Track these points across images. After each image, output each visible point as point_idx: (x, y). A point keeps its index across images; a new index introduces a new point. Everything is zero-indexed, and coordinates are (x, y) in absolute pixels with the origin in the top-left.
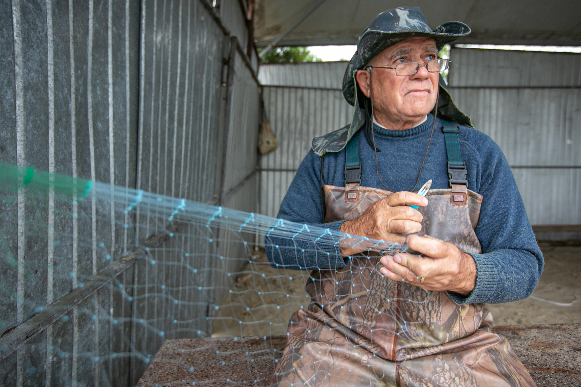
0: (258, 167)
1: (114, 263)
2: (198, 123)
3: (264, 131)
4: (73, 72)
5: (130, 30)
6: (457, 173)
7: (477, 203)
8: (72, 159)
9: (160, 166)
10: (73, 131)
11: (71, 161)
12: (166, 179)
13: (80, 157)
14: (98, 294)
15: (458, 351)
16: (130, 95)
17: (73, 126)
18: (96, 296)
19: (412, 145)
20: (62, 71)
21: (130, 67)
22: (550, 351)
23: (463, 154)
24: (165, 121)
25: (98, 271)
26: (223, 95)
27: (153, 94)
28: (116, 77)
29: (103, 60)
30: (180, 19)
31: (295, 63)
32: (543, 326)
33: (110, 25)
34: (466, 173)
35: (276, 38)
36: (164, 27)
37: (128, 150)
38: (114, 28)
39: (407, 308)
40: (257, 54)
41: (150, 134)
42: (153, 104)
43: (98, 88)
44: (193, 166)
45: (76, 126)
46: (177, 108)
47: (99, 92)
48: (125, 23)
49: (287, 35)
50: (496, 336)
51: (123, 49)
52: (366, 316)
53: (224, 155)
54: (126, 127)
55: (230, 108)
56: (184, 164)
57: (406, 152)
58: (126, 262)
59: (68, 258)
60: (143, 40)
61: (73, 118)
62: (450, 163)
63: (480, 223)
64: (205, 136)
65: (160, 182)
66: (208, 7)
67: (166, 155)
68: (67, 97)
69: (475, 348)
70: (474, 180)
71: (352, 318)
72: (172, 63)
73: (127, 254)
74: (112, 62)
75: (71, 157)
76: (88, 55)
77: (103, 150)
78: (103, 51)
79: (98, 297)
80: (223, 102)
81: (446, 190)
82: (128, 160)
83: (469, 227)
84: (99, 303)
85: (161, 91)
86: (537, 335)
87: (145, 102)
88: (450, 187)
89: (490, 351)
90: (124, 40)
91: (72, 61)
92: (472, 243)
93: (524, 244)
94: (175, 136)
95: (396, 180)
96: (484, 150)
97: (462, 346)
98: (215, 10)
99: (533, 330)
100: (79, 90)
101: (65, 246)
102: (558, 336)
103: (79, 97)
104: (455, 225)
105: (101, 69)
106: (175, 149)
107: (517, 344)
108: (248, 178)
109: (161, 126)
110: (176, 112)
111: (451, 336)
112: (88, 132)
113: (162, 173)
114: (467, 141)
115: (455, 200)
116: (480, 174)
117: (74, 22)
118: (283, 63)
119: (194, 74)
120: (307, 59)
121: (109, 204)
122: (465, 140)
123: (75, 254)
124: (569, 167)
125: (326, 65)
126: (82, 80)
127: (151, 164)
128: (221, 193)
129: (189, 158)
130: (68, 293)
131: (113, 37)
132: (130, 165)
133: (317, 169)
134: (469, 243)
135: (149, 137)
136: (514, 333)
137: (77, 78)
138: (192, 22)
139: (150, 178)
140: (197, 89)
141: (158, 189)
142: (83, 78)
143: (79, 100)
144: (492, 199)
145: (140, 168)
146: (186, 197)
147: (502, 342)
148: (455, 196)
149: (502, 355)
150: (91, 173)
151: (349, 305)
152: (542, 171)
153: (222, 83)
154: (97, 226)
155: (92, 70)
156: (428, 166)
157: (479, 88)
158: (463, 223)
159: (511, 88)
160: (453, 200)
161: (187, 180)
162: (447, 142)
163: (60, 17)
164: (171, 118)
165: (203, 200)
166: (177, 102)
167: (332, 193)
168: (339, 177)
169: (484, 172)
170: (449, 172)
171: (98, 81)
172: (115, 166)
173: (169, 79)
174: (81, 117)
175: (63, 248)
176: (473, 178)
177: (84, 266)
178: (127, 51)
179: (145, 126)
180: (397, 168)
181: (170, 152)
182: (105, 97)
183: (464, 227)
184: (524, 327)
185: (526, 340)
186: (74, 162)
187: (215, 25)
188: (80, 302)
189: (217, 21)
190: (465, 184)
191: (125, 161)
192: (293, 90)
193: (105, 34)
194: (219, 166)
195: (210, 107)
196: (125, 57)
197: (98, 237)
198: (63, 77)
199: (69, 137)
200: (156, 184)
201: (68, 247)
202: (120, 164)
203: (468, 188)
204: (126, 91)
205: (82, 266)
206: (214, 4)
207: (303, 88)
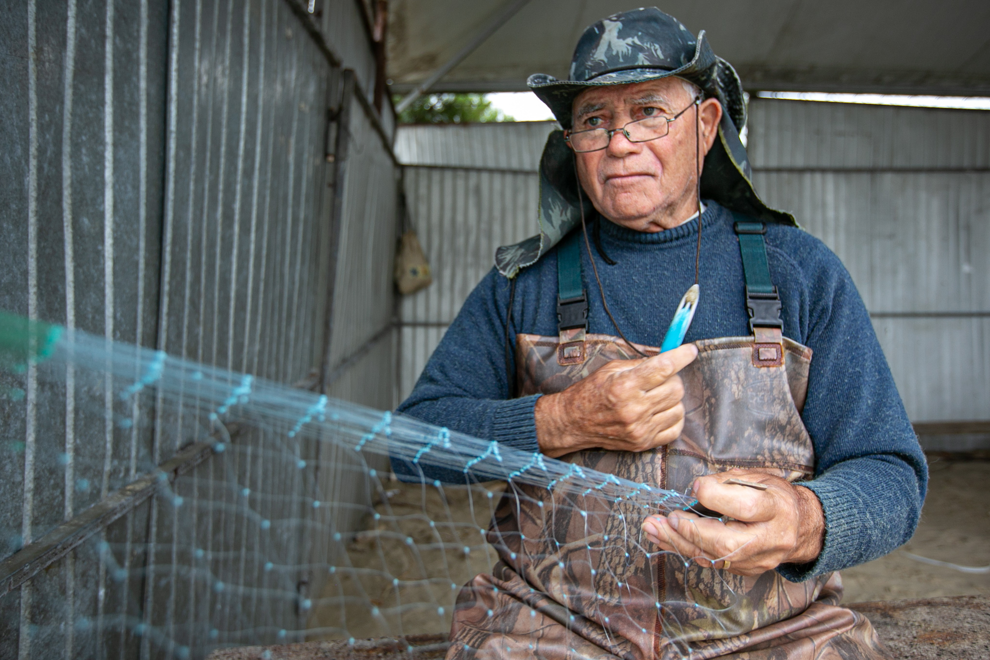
0: (395, 320)
1: (110, 495)
2: (279, 229)
3: (407, 250)
4: (33, 115)
5: (149, 44)
6: (762, 308)
7: (801, 363)
8: (27, 284)
9: (206, 307)
10: (32, 231)
11: (25, 289)
12: (216, 334)
13: (44, 281)
14: (75, 557)
15: (779, 645)
16: (148, 167)
17: (32, 220)
18: (69, 561)
19: (678, 257)
20: (11, 112)
21: (148, 114)
22: (952, 647)
23: (773, 273)
24: (216, 221)
25: (75, 510)
26: (329, 179)
27: (193, 168)
28: (121, 132)
29: (94, 97)
30: (246, 31)
31: (465, 123)
32: (937, 600)
33: (109, 32)
34: (780, 306)
35: (428, 78)
36: (214, 42)
37: (141, 274)
38: (118, 39)
39: (678, 564)
40: (392, 106)
41: (186, 245)
42: (192, 187)
43: (84, 151)
44: (269, 311)
45: (39, 220)
46: (238, 197)
47: (85, 159)
48: (138, 31)
49: (450, 71)
50: (848, 614)
51: (134, 79)
52: (601, 583)
53: (330, 293)
54: (138, 229)
55: (341, 203)
56: (252, 306)
57: (667, 270)
58: (135, 493)
59: (13, 483)
60: (174, 66)
61: (32, 206)
62: (749, 288)
63: (809, 400)
64: (294, 254)
65: (204, 337)
66: (299, 12)
67: (217, 287)
68: (20, 163)
69: (810, 637)
70: (796, 319)
71: (574, 588)
72: (229, 112)
73: (137, 478)
74: (113, 102)
75: (27, 280)
76: (64, 87)
77: (93, 271)
78: (95, 80)
79: (74, 563)
80: (328, 192)
81: (744, 339)
82: (141, 292)
83: (788, 408)
84: (75, 576)
85: (208, 164)
86: (927, 617)
87: (176, 182)
88: (751, 333)
89: (838, 643)
90: (137, 63)
91: (32, 95)
92: (796, 438)
93: (893, 440)
94: (235, 252)
95: (650, 322)
96: (812, 264)
97: (786, 635)
98: (313, 19)
99: (919, 609)
100: (45, 151)
101: (9, 457)
102: (966, 618)
103: (46, 166)
104: (762, 404)
105: (91, 115)
106: (234, 276)
107: (892, 635)
108: (376, 338)
109: (208, 232)
110: (237, 206)
111: (761, 615)
112: (63, 235)
113: (209, 321)
114: (781, 249)
115: (762, 358)
116: (807, 308)
117: (37, 20)
118: (441, 124)
119: (272, 135)
120: (486, 116)
121: (103, 377)
122: (776, 246)
123: (29, 474)
124: (970, 315)
125: (523, 128)
126: (52, 132)
127: (187, 303)
128: (323, 365)
129: (261, 296)
130: (10, 554)
131: (114, 56)
132: (144, 302)
133: (502, 303)
134: (790, 438)
135: (184, 250)
136: (885, 615)
137: (42, 129)
138: (269, 38)
139: (185, 330)
140: (278, 166)
141: (200, 352)
142: (53, 128)
143: (46, 170)
144: (831, 356)
145: (165, 309)
146: (255, 370)
147: (860, 626)
148: (761, 350)
149: (861, 650)
150: (65, 315)
151: (568, 563)
152: (922, 322)
153: (326, 154)
154: (76, 419)
155: (72, 114)
156: (708, 295)
157: (802, 171)
158: (778, 401)
159: (859, 170)
160: (757, 357)
161: (258, 338)
162: (744, 251)
163: (9, 9)
164: (228, 217)
165: (289, 377)
166: (239, 187)
167: (535, 349)
168: (544, 318)
169: (815, 303)
170: (749, 305)
171: (84, 138)
172: (115, 302)
173: (224, 140)
174: (49, 204)
175: (4, 462)
176: (793, 316)
177: (46, 500)
178: (143, 84)
179: (175, 228)
180: (652, 299)
181: (225, 282)
182: (98, 168)
183: (779, 407)
184: (903, 604)
185: (907, 627)
186: (32, 290)
187: (312, 46)
188: (36, 572)
189: (317, 38)
190: (778, 327)
191: (136, 295)
192: (461, 173)
193: (99, 49)
194: (320, 313)
195: (303, 199)
196: (139, 95)
197: (78, 441)
198: (12, 124)
199: (23, 240)
200: (197, 343)
201: (16, 459)
202: (125, 300)
203: (784, 334)
204: (139, 158)
205: (42, 501)
206: (312, 8)
207: (479, 170)
